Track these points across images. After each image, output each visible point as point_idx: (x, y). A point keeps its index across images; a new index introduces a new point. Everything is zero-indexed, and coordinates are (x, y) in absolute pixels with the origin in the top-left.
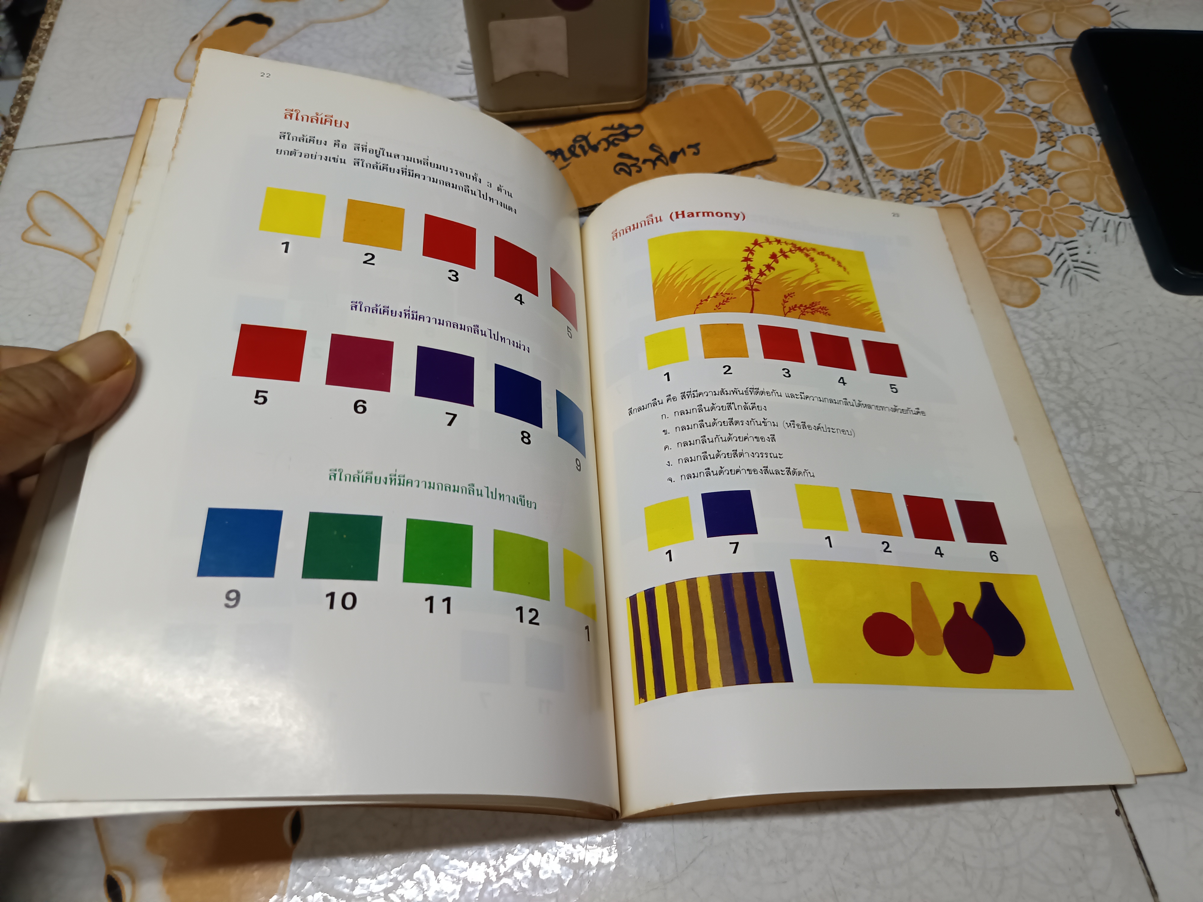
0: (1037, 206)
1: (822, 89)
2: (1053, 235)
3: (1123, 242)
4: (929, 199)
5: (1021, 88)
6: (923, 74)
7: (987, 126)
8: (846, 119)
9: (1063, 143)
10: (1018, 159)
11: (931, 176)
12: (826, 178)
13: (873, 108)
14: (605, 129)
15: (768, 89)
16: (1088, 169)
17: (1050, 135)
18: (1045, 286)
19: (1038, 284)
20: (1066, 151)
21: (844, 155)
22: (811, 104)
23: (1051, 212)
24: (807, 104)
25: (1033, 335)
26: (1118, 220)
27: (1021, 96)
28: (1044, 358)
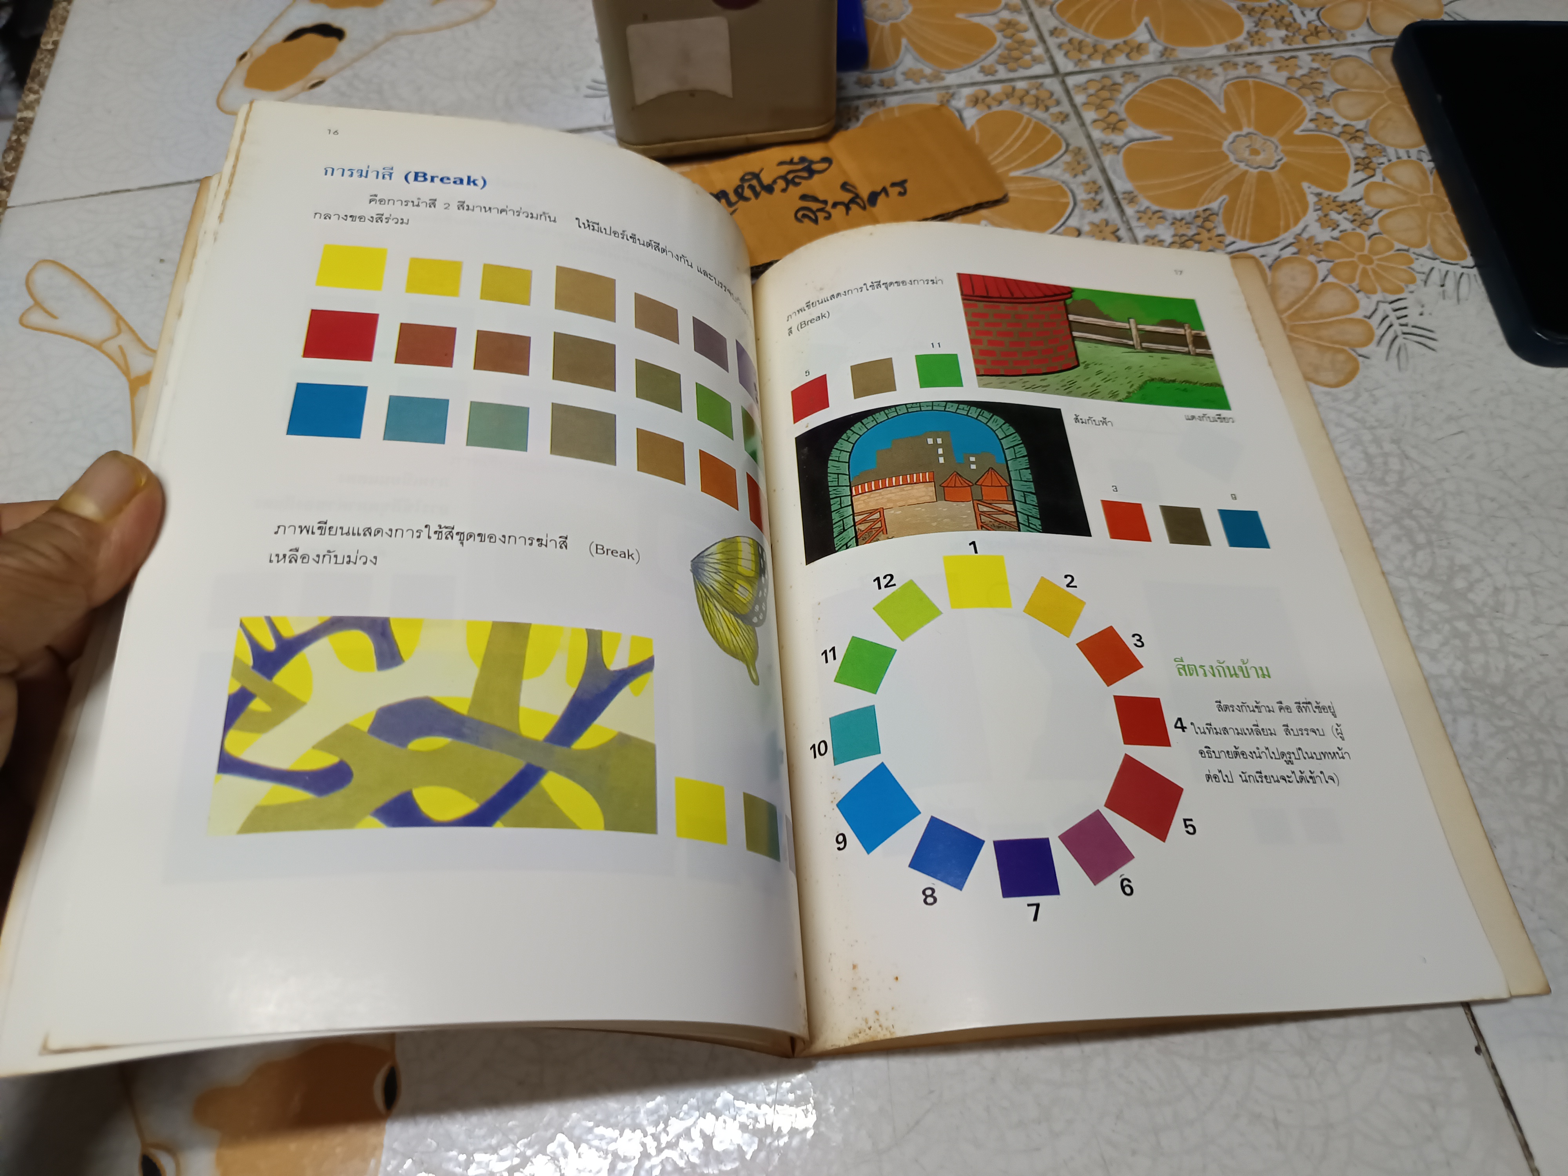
0: (1352, 255)
1: (1066, 107)
2: (1374, 292)
3: (1467, 300)
4: (1210, 248)
5: (1328, 101)
6: (1199, 85)
7: (1282, 151)
8: (1098, 145)
9: (1384, 170)
10: (1326, 193)
11: (1211, 217)
12: (1073, 222)
13: (1134, 131)
14: (781, 163)
15: (995, 109)
16: (1418, 204)
17: (1367, 161)
18: (1365, 359)
19: (1356, 356)
20: (1389, 182)
21: (1096, 193)
22: (1052, 127)
23: (1371, 262)
24: (1047, 127)
25: (1351, 423)
26: (1459, 270)
27: (1327, 111)
28: (1366, 454)
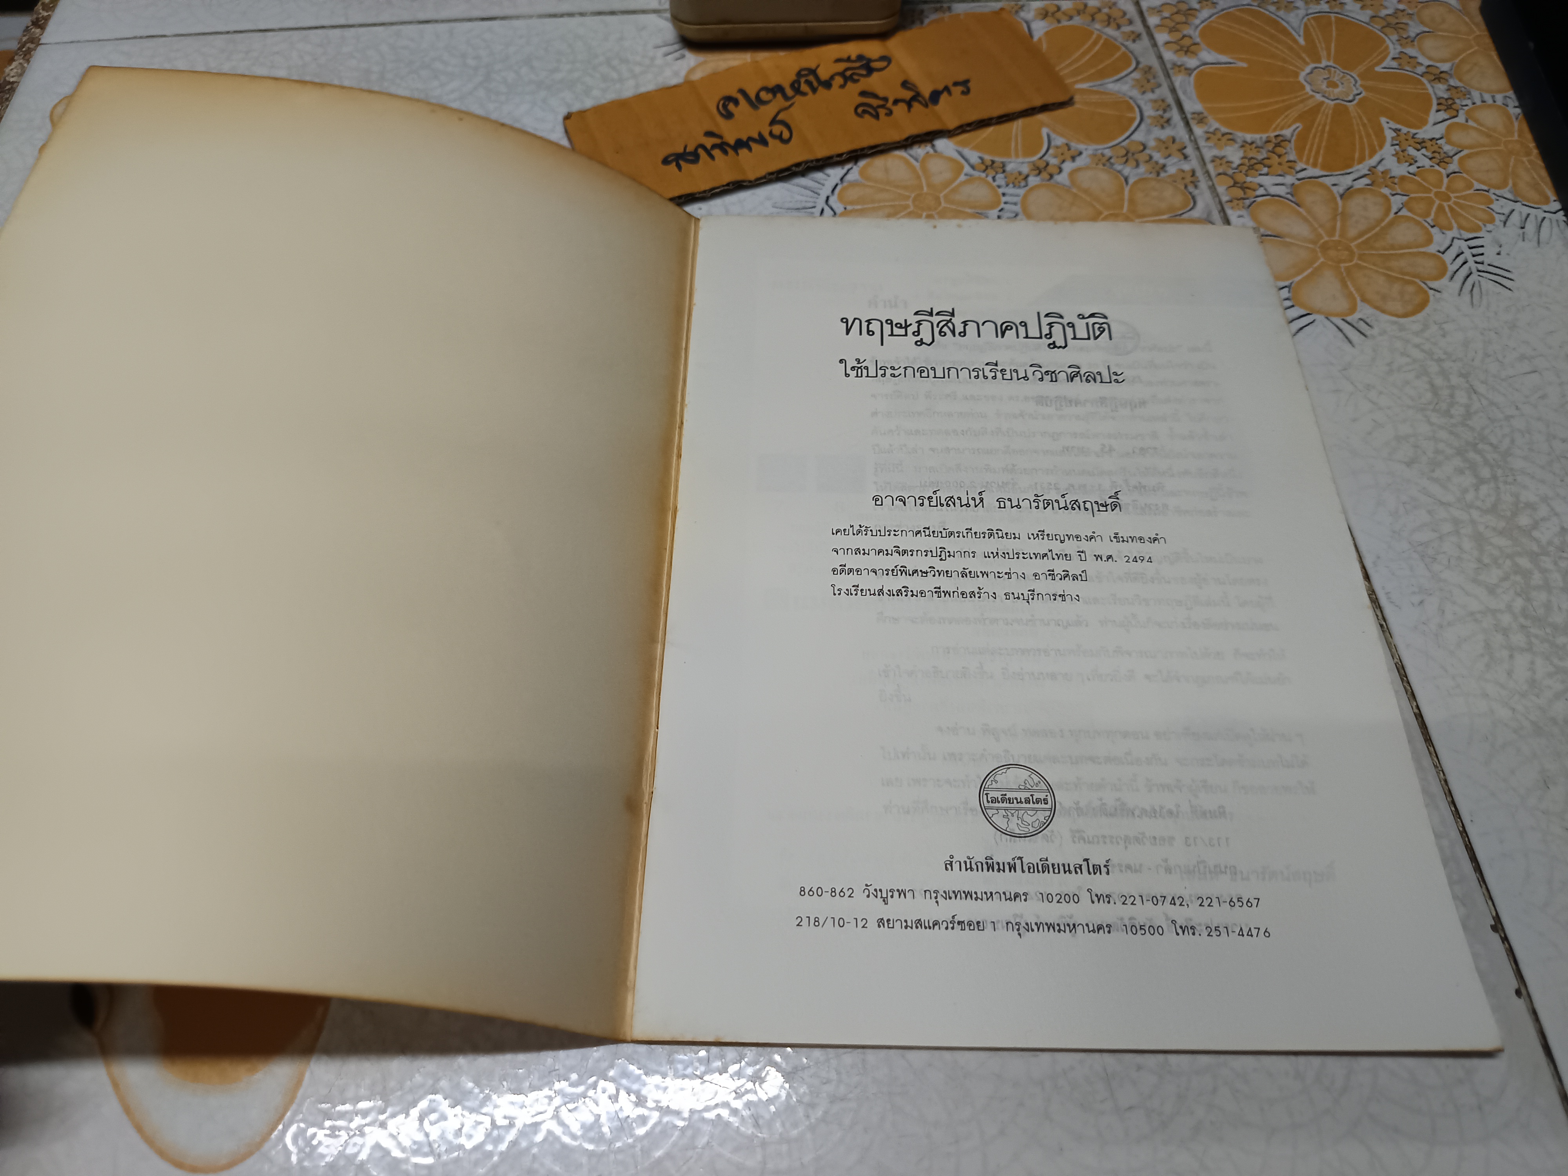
0: (1428, 191)
1: (1138, 27)
2: (1449, 228)
3: (1548, 243)
4: (1280, 173)
5: (1412, 41)
6: (1277, 16)
7: (1361, 86)
8: (1169, 66)
9: (1467, 113)
11: (1283, 144)
12: (1139, 136)
13: (1207, 55)
14: (838, 60)
15: (1065, 23)
16: (1502, 147)
17: (1450, 102)
18: (1436, 292)
19: (1427, 289)
20: (1471, 123)
21: (1165, 111)
22: (1123, 44)
23: (1448, 199)
24: (1118, 44)
25: (1417, 354)
26: (1542, 213)
27: (1411, 51)
28: (1432, 385)
